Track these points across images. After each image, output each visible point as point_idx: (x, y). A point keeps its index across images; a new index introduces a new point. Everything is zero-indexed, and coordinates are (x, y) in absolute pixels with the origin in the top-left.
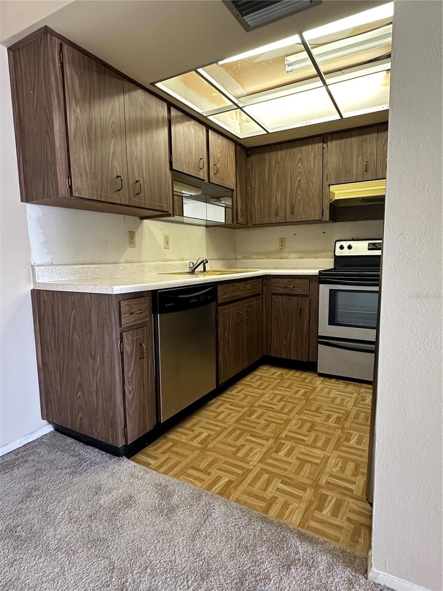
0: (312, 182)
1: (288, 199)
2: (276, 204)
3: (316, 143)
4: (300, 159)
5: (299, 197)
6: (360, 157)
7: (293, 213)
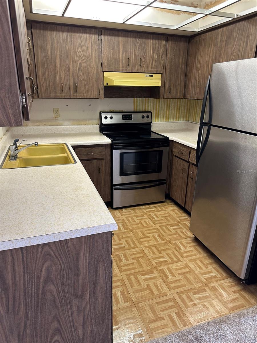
0: (90, 66)
1: (71, 78)
2: (60, 82)
3: (93, 34)
4: (80, 44)
5: (80, 78)
6: (124, 54)
7: (76, 91)
